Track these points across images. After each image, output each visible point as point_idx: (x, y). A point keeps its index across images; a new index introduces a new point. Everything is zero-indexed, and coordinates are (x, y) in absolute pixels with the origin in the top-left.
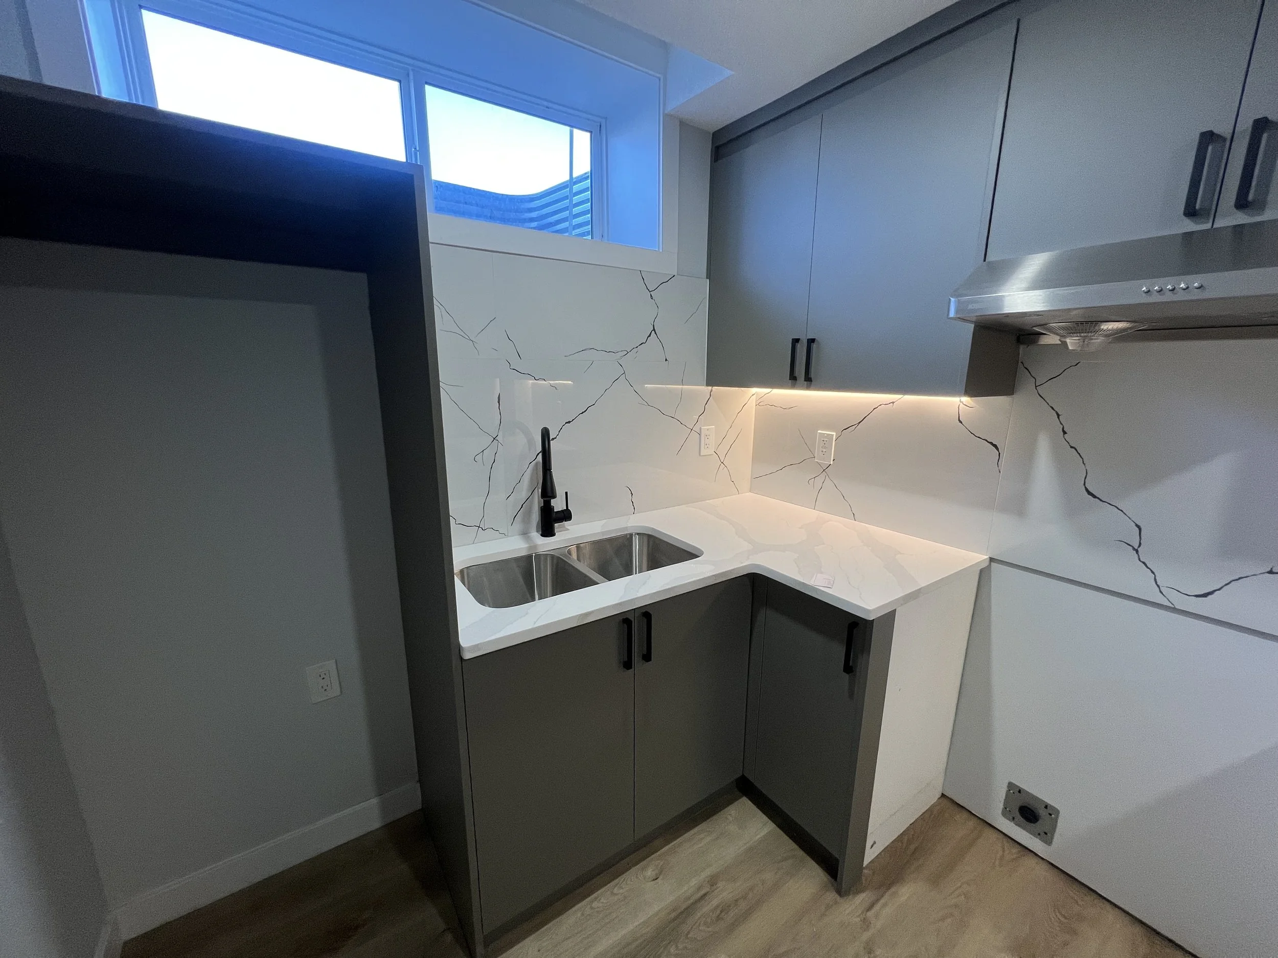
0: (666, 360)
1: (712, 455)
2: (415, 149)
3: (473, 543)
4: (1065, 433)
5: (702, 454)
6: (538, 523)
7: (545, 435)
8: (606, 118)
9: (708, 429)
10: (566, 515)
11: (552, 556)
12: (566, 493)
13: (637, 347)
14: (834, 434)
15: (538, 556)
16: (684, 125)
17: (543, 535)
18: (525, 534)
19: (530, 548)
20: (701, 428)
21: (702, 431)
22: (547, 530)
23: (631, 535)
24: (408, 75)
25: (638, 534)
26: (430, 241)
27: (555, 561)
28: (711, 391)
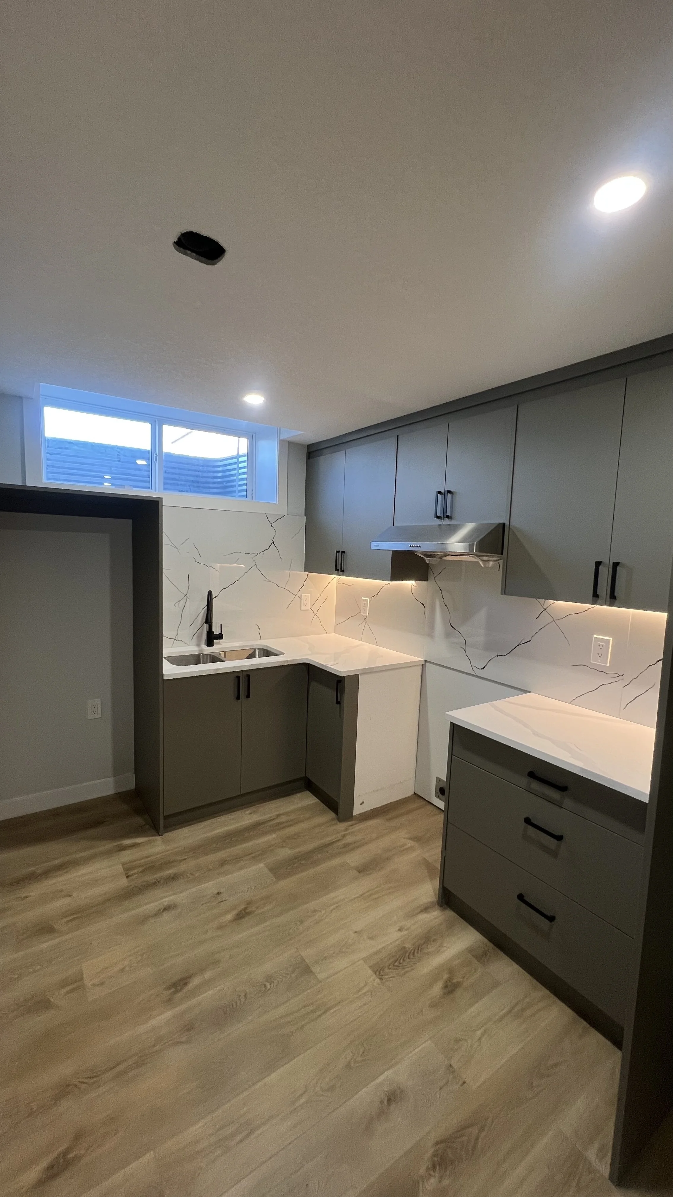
0: (280, 558)
1: (309, 610)
2: (156, 454)
3: (172, 647)
4: (443, 599)
5: (302, 609)
6: (205, 641)
7: (210, 594)
8: (255, 433)
9: (306, 596)
10: (220, 637)
11: (210, 655)
12: (221, 625)
13: (263, 551)
14: (368, 599)
15: (203, 655)
16: (290, 443)
17: (207, 646)
18: (198, 645)
19: (200, 650)
20: (301, 595)
21: (302, 596)
22: (210, 643)
23: (255, 650)
24: (155, 421)
25: (258, 649)
26: (163, 505)
27: (212, 657)
28: (308, 575)
